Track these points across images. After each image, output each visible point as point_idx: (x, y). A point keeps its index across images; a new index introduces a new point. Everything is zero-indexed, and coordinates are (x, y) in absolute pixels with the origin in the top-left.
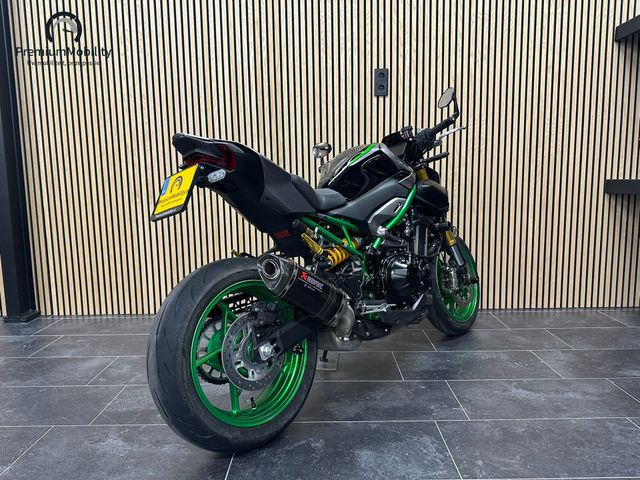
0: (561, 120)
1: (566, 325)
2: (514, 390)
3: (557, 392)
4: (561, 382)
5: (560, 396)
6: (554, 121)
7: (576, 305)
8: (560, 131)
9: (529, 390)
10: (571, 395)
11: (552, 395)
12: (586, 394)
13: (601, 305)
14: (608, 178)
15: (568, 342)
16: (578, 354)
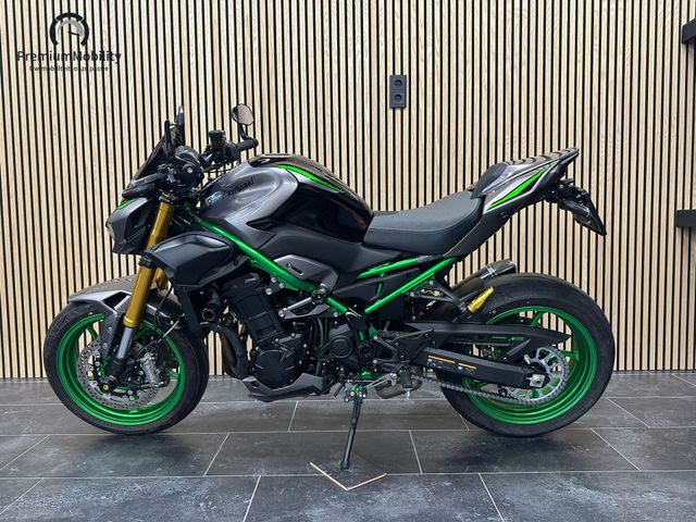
0: (618, 137)
1: (635, 394)
2: (573, 489)
3: (632, 491)
4: (636, 476)
5: (638, 498)
6: (610, 139)
7: (645, 367)
8: (618, 151)
9: (595, 489)
10: (653, 497)
11: (627, 497)
12: (674, 495)
13: (675, 367)
14: (679, 208)
15: (641, 416)
16: (656, 434)
